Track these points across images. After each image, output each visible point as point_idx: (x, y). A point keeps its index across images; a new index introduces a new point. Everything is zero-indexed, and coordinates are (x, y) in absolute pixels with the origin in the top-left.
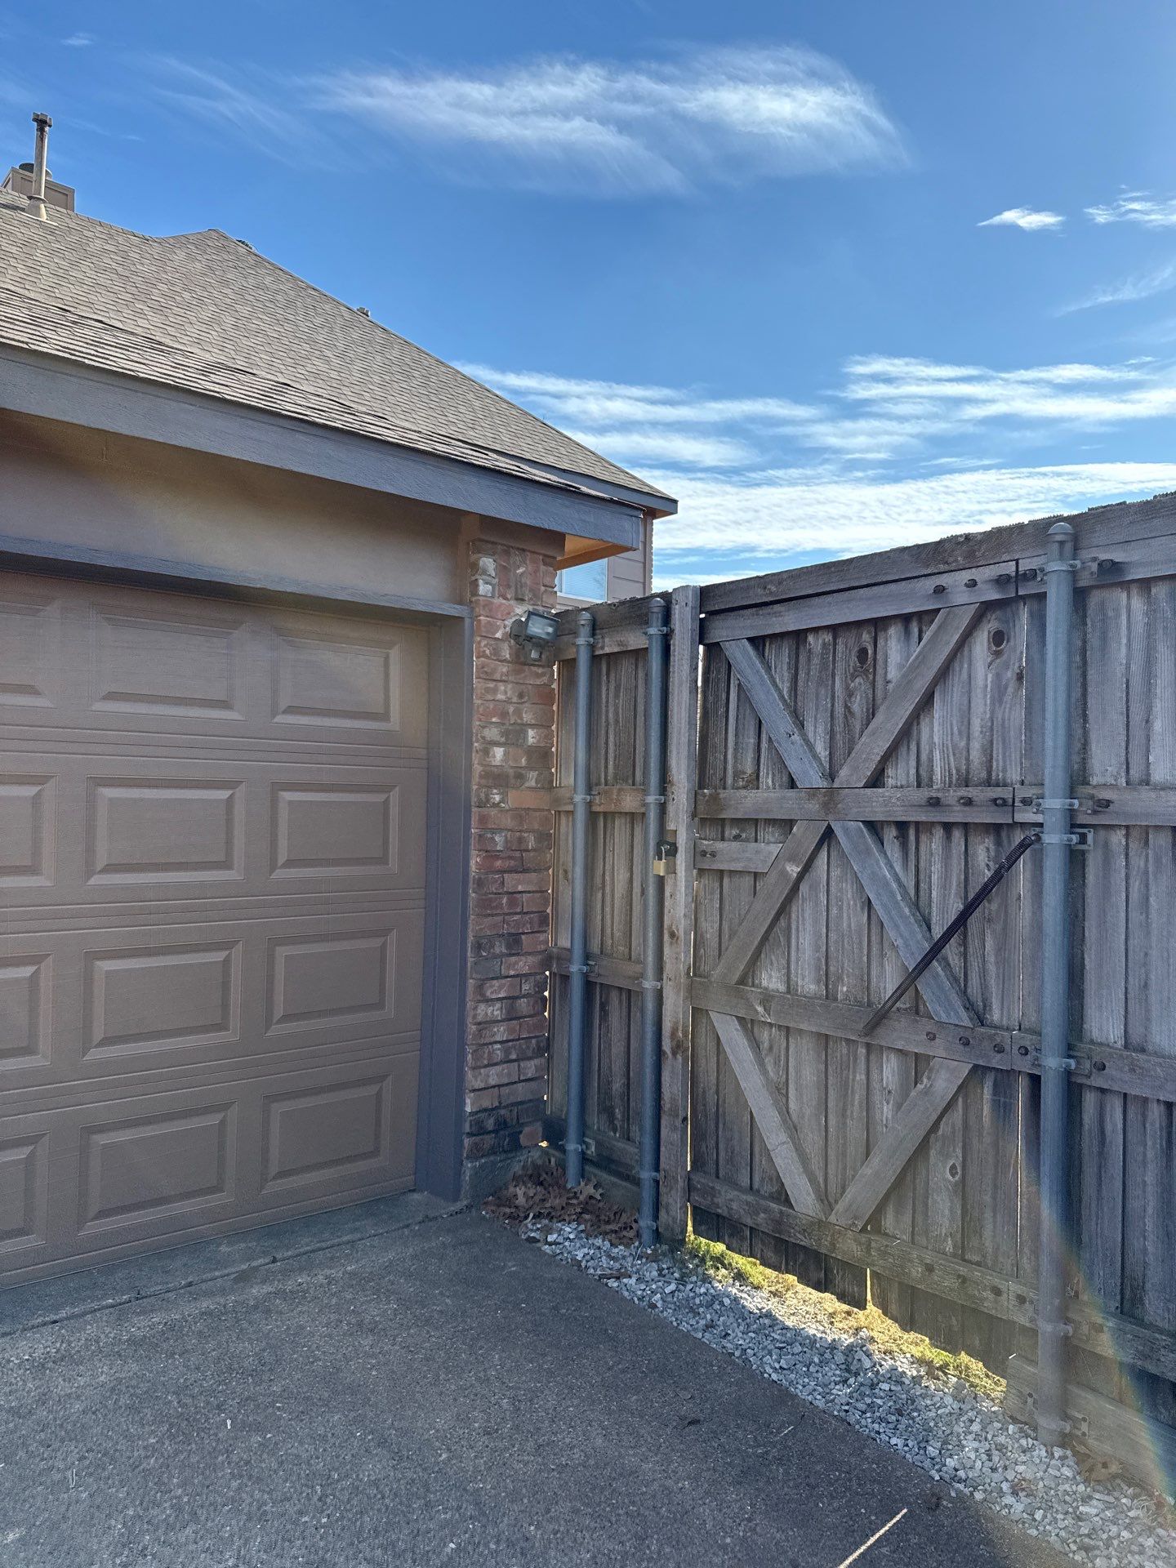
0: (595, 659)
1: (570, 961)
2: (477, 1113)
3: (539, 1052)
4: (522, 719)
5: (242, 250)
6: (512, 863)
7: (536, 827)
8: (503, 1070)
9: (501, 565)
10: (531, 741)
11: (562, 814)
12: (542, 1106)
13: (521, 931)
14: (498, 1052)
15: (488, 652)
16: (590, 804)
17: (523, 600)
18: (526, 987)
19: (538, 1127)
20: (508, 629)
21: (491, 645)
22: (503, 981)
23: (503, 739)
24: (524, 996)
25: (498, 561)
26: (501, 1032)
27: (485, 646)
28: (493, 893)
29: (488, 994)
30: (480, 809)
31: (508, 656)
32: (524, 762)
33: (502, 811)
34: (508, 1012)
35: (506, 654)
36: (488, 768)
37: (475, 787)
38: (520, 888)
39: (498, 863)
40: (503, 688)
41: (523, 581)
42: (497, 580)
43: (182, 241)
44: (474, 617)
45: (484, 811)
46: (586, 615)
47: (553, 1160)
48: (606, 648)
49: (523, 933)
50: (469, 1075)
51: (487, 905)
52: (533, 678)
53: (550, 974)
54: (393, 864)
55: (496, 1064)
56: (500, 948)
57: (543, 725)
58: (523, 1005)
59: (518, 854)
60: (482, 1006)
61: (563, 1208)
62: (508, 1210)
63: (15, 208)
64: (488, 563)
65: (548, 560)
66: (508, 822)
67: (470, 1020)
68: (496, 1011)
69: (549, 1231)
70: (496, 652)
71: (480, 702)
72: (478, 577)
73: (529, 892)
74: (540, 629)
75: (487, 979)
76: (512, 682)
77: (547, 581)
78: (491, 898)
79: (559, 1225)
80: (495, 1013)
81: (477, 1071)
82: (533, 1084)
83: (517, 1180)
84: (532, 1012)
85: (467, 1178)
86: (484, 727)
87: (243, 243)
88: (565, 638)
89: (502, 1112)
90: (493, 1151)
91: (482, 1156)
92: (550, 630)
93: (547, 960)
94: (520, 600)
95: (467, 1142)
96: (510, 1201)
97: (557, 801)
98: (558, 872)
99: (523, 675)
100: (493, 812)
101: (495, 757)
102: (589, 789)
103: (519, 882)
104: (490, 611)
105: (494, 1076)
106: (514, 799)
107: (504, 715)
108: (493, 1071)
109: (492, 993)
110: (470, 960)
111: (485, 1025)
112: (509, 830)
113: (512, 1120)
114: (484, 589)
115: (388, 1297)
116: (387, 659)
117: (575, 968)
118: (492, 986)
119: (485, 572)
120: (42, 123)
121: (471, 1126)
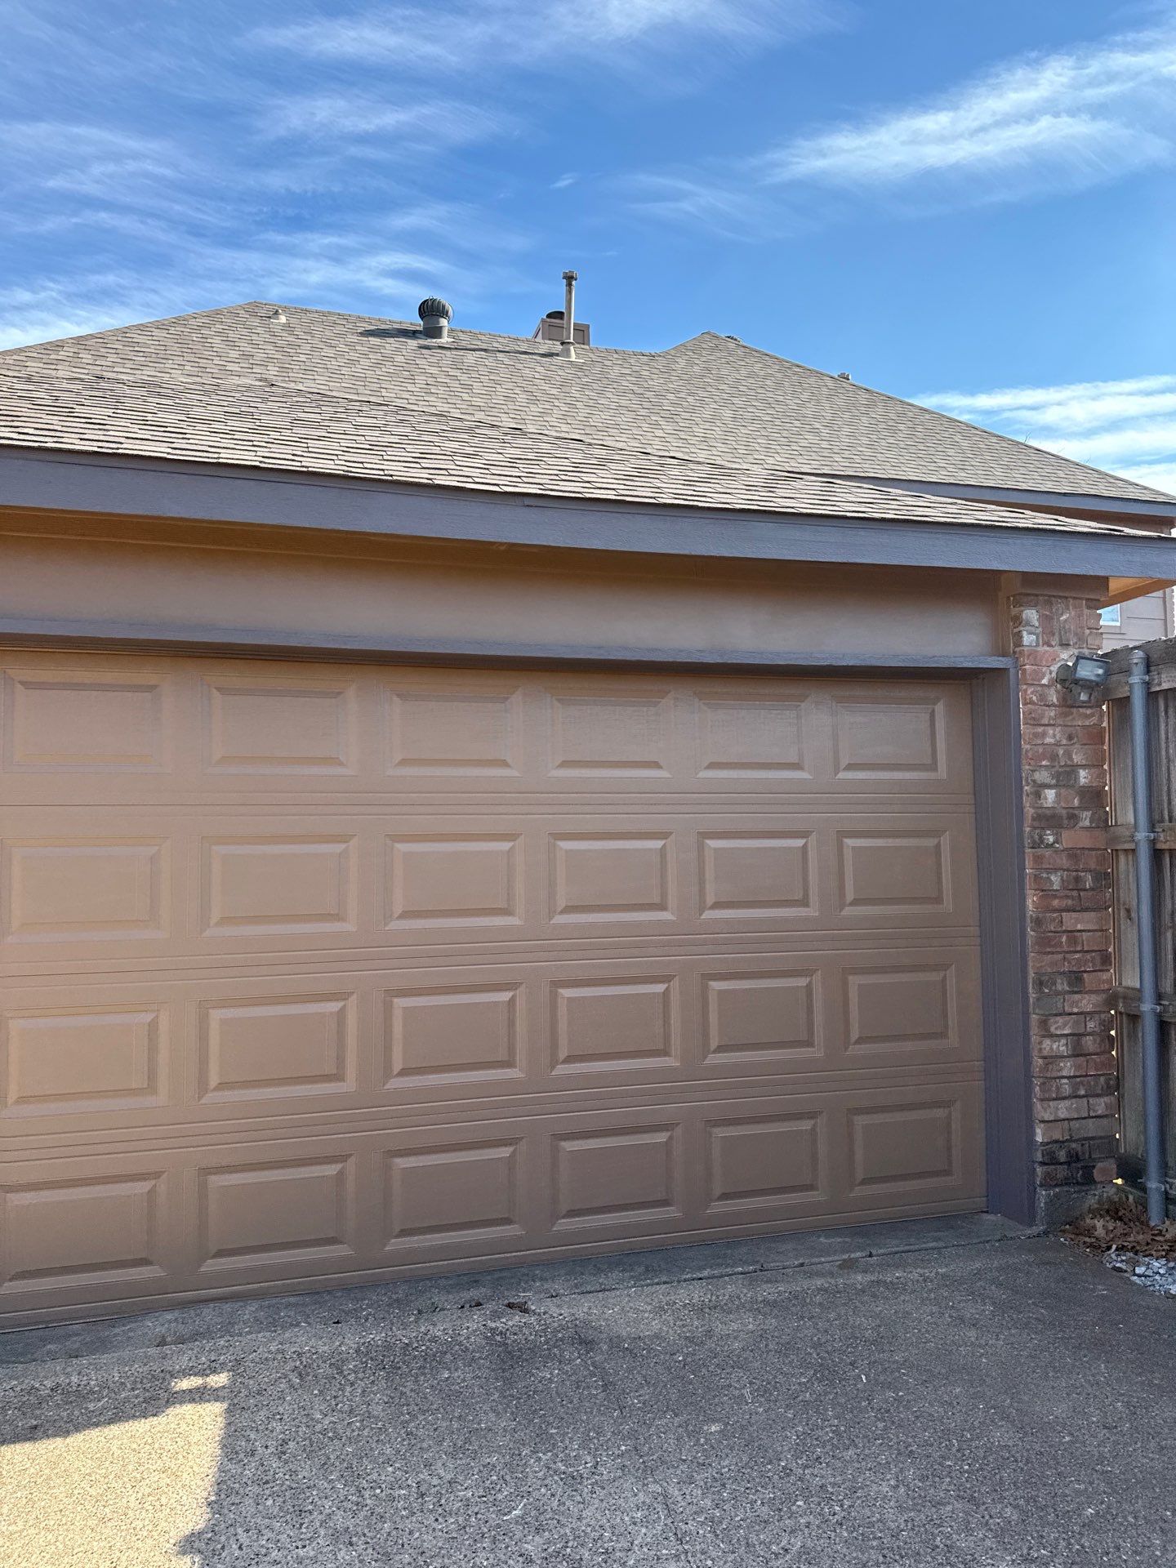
0: (1151, 696)
1: (1140, 1000)
2: (1048, 1144)
3: (1108, 1090)
4: (1072, 760)
5: (732, 345)
6: (1070, 902)
7: (1093, 866)
8: (1072, 1104)
9: (1043, 615)
10: (1083, 781)
11: (1120, 853)
12: (1115, 1143)
13: (1083, 969)
14: (1066, 1087)
15: (1034, 698)
16: (1153, 842)
17: (1068, 645)
18: (1091, 1025)
19: (1112, 1165)
20: (1054, 675)
21: (1037, 692)
22: (1067, 1018)
23: (1054, 782)
24: (1089, 1034)
25: (1041, 611)
26: (1067, 1068)
27: (1032, 693)
28: (1051, 932)
29: (1052, 1029)
30: (1034, 850)
31: (1055, 700)
32: (1076, 802)
33: (1056, 851)
34: (1074, 1049)
35: (1054, 698)
36: (1040, 811)
37: (1028, 829)
38: (1079, 927)
39: (1056, 903)
40: (1051, 732)
41: (1067, 627)
42: (1040, 629)
43: (682, 349)
44: (1018, 666)
45: (1039, 851)
46: (1139, 654)
47: (1131, 1198)
48: (1163, 684)
49: (1085, 972)
50: (1038, 1106)
51: (1046, 943)
52: (1083, 719)
53: (1116, 1012)
54: (948, 904)
55: (1064, 1098)
56: (1062, 985)
57: (1096, 764)
58: (1089, 1043)
59: (1075, 893)
60: (1047, 1043)
61: (1148, 1244)
62: (1087, 1239)
63: (551, 355)
64: (1031, 615)
65: (1090, 603)
66: (1064, 862)
67: (1035, 1053)
68: (1061, 1047)
69: (1137, 1264)
70: (1042, 697)
71: (1028, 747)
72: (1022, 629)
73: (1089, 931)
74: (1089, 672)
75: (1050, 1015)
76: (1060, 725)
77: (1092, 623)
78: (1048, 937)
79: (1146, 1259)
80: (1061, 1049)
81: (1045, 1104)
82: (1105, 1121)
83: (1095, 1213)
84: (1098, 1050)
85: (1042, 1205)
86: (1033, 771)
87: (732, 338)
88: (1114, 678)
89: (1074, 1145)
90: (1066, 1182)
91: (1056, 1185)
92: (1100, 671)
93: (1112, 1000)
94: (1065, 645)
95: (1039, 1170)
96: (1090, 1231)
97: (1115, 839)
98: (1119, 910)
99: (1071, 717)
100: (1048, 853)
101: (1046, 798)
102: (1152, 828)
103: (1077, 921)
104: (1035, 659)
105: (1063, 1109)
106: (1069, 839)
107: (1054, 757)
108: (1062, 1104)
109: (1056, 1029)
110: (1032, 995)
111: (1051, 1059)
112: (1064, 870)
113: (1083, 1153)
114: (1028, 639)
115: (983, 1300)
116: (932, 714)
117: (1147, 1007)
118: (1056, 1022)
119: (1028, 624)
120: (570, 279)
121: (1043, 1156)
